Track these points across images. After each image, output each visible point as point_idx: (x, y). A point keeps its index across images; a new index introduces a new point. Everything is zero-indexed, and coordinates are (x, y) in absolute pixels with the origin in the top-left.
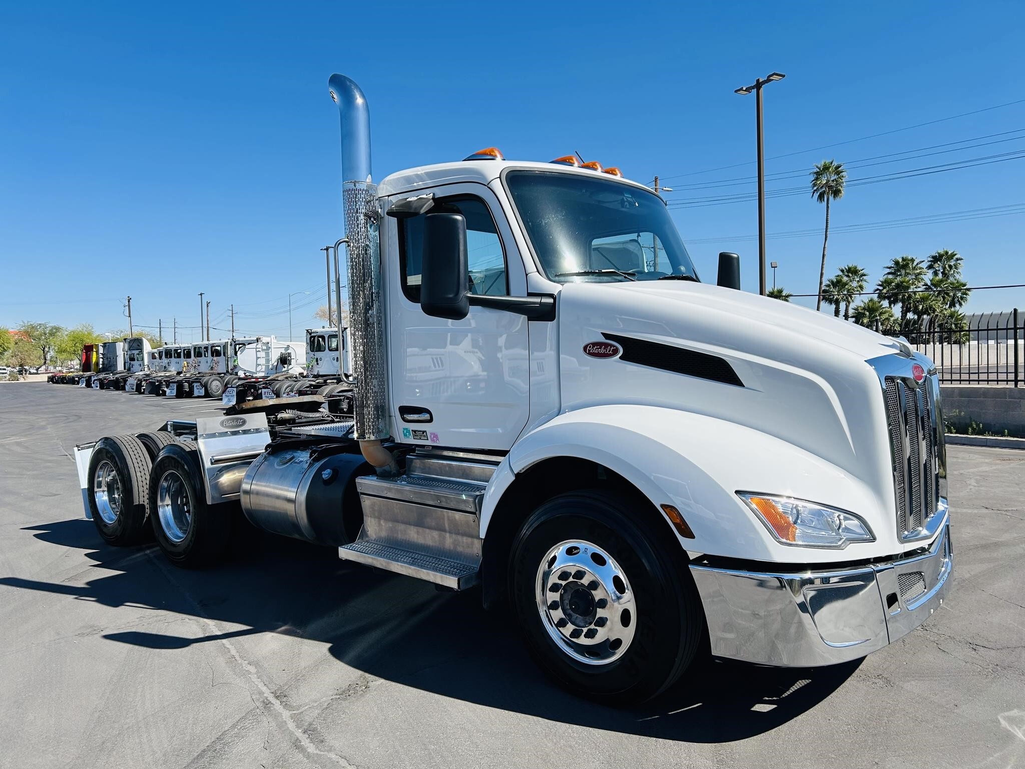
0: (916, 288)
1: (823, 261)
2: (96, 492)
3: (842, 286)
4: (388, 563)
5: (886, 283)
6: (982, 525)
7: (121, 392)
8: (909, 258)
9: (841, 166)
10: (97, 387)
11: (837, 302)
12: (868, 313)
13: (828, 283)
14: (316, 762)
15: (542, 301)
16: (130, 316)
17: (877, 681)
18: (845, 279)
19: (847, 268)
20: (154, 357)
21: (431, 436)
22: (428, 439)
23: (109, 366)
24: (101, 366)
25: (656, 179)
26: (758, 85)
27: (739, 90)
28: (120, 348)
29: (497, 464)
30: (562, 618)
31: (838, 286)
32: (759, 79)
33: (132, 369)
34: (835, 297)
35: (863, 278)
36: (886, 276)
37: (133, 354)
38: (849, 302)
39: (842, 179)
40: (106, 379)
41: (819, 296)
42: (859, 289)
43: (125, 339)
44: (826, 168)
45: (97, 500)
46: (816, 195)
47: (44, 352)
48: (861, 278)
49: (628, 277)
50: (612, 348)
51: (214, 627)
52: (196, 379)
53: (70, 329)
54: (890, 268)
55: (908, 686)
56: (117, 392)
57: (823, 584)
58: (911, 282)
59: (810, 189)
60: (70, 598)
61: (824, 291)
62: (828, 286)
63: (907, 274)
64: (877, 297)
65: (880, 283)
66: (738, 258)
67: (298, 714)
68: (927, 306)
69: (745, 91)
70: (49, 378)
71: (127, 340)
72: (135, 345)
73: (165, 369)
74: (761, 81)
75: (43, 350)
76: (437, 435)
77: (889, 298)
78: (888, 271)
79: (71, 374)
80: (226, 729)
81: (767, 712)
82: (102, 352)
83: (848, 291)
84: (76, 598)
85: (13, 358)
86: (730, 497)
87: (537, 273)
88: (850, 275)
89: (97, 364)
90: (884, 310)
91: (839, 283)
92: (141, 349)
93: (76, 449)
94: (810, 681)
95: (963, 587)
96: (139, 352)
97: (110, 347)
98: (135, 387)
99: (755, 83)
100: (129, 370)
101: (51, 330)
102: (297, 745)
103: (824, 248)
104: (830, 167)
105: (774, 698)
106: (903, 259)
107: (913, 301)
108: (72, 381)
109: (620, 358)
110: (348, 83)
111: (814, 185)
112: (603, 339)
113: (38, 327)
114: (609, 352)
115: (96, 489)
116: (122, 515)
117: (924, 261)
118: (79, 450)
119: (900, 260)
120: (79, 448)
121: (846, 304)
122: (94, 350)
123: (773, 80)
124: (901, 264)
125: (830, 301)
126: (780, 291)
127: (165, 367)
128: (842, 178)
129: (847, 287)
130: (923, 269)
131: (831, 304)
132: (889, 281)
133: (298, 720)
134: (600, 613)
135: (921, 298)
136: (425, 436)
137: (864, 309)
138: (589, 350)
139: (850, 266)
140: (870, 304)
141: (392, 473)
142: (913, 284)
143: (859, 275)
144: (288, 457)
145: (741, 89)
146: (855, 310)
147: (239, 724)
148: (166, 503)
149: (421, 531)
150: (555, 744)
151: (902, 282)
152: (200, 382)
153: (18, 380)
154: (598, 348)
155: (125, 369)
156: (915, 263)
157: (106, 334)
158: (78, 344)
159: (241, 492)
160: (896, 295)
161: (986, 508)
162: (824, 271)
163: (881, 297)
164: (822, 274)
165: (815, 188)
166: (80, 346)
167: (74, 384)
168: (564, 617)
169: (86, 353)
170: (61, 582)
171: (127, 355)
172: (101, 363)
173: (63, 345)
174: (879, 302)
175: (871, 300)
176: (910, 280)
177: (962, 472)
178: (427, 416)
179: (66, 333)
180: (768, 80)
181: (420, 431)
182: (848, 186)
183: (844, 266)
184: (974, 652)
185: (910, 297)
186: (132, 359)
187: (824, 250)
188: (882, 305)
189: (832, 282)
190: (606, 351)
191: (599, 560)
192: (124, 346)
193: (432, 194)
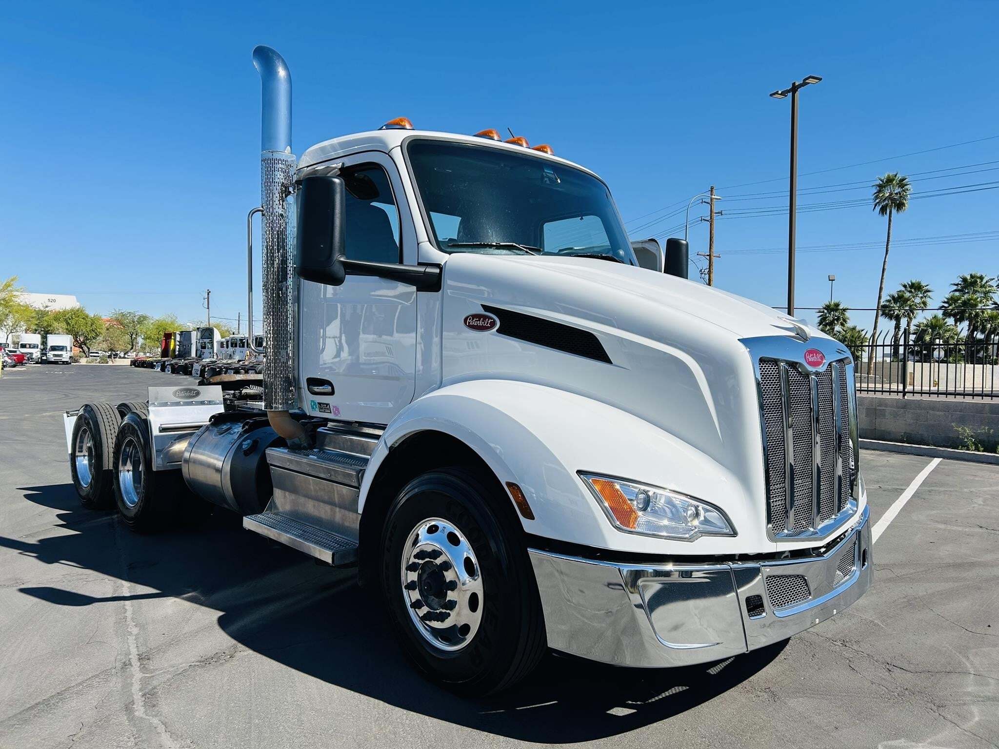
0: (984, 306)
1: (883, 276)
2: (77, 456)
3: (904, 302)
4: (279, 534)
5: (952, 300)
6: (967, 544)
7: (188, 377)
8: (978, 275)
9: (906, 179)
10: (169, 371)
11: (898, 318)
12: (931, 330)
13: (889, 298)
14: (135, 725)
15: (426, 271)
16: (208, 308)
17: (761, 694)
18: (907, 295)
19: (910, 284)
20: (222, 346)
21: (333, 409)
22: (331, 413)
23: (184, 353)
24: (177, 353)
25: (712, 188)
26: (794, 89)
27: (774, 94)
28: (195, 337)
29: (377, 437)
30: (419, 600)
31: (900, 302)
32: (795, 83)
33: (202, 356)
34: (896, 313)
35: (927, 295)
36: (952, 293)
37: (205, 342)
38: (911, 319)
39: (906, 193)
40: (177, 364)
41: (877, 310)
42: (922, 305)
43: (198, 329)
44: (890, 181)
45: (77, 463)
46: (878, 208)
47: (132, 338)
48: (925, 295)
49: (530, 252)
50: (490, 321)
51: (126, 588)
52: (251, 367)
53: (157, 318)
54: (957, 285)
55: (792, 703)
56: (185, 377)
57: (683, 577)
58: (979, 300)
59: (872, 201)
60: (15, 552)
61: (884, 307)
62: (889, 301)
63: (975, 292)
64: (943, 314)
65: (946, 300)
66: (687, 245)
67: (148, 678)
68: (995, 325)
69: (781, 94)
70: (131, 362)
71: (200, 329)
72: (207, 334)
73: (231, 357)
74: (797, 84)
75: (131, 337)
76: (338, 409)
77: (954, 315)
78: (955, 287)
79: (151, 359)
80: (72, 685)
81: (623, 716)
82: (179, 340)
83: (910, 306)
84: (20, 553)
85: (104, 343)
86: (571, 477)
87: (428, 243)
88: (913, 290)
89: (174, 350)
90: (949, 327)
91: (900, 299)
92: (212, 339)
93: (65, 415)
94: (688, 688)
95: (911, 604)
96: (210, 341)
97: (186, 335)
98: (199, 373)
99: (790, 87)
100: (200, 356)
101: (139, 318)
102: (128, 708)
103: (885, 262)
104: (894, 179)
105: (639, 703)
106: (972, 276)
107: (980, 320)
108: (151, 365)
109: (497, 331)
110: (270, 54)
111: (877, 197)
112: (482, 311)
113: (128, 315)
114: (487, 324)
115: (77, 454)
116: (93, 480)
117: (994, 279)
118: (68, 416)
119: (969, 277)
120: (69, 415)
121: (907, 321)
122: (173, 338)
123: (809, 83)
124: (970, 281)
125: (891, 317)
126: (837, 305)
127: (230, 355)
128: (906, 191)
129: (909, 303)
130: (993, 287)
131: (891, 319)
132: (956, 298)
133: (144, 682)
134: (451, 595)
135: (989, 316)
136: (328, 409)
137: (927, 325)
138: (469, 323)
139: (914, 281)
140: (934, 321)
141: (302, 446)
142: (981, 302)
143: (922, 290)
144: (225, 427)
145: (777, 93)
146: (916, 326)
147: (87, 682)
148: (126, 468)
149: (317, 505)
150: (381, 729)
151: (969, 300)
152: (253, 370)
153: (107, 363)
154: (477, 321)
155: (196, 356)
156: (984, 281)
157: (188, 324)
158: (161, 332)
159: (183, 461)
160: (963, 313)
161: (981, 527)
162: (883, 286)
163: (946, 314)
164: (881, 289)
165: (877, 201)
166: (162, 333)
167: (153, 368)
168: (420, 598)
169: (166, 340)
170: (19, 537)
171: (199, 343)
172: (177, 350)
173: (149, 333)
174: (944, 320)
175: (935, 317)
176: (978, 298)
177: (973, 489)
178: (329, 389)
179: (152, 321)
180: (804, 84)
181: (325, 404)
182: (912, 199)
183: (907, 282)
184: (887, 673)
185: (977, 315)
186: (204, 347)
187: (884, 264)
188: (946, 323)
189: (893, 297)
190: (485, 324)
191: (453, 539)
192: (197, 335)
193: (341, 164)
